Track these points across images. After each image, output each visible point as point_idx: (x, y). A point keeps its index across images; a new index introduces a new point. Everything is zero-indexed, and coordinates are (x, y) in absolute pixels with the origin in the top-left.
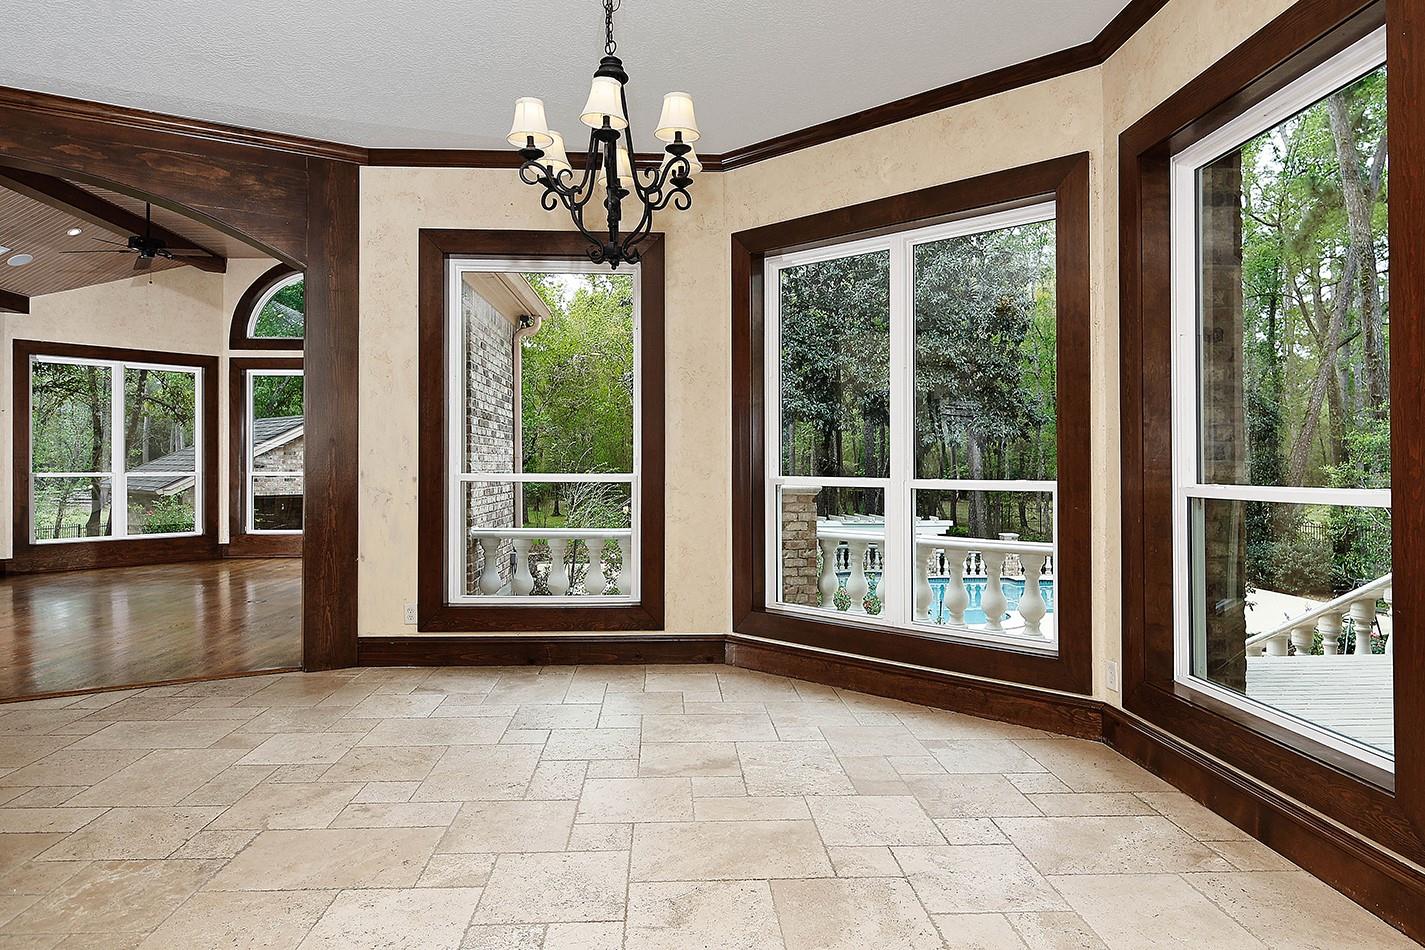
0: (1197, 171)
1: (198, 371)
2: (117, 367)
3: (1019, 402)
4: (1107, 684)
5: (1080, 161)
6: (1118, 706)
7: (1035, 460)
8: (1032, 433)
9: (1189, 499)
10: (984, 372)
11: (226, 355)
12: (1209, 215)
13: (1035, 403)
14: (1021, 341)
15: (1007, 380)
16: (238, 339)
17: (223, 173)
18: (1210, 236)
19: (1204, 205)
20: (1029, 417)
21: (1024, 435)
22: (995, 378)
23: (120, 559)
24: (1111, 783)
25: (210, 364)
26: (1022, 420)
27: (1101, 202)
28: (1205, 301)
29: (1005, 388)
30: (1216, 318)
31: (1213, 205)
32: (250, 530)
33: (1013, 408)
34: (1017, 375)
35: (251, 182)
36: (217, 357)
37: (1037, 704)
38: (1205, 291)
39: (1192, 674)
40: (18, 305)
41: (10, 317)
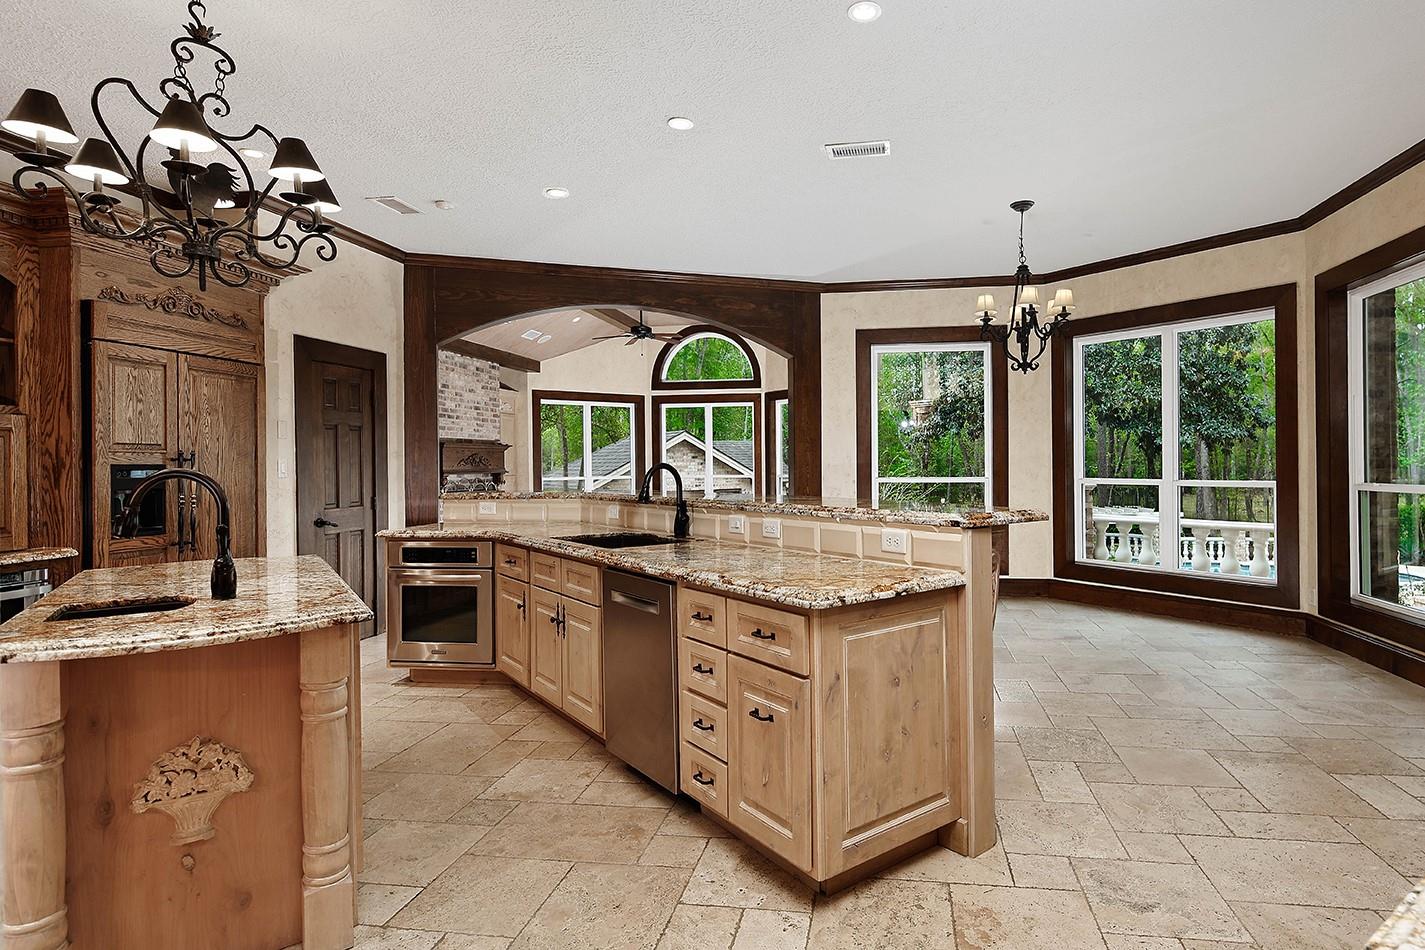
0: (1364, 300)
1: (631, 406)
2: (587, 405)
3: (1247, 406)
4: (1309, 601)
5: (1290, 289)
6: (1317, 614)
7: (1262, 457)
8: (1259, 432)
9: (1359, 492)
10: (1212, 380)
11: (649, 394)
12: (1373, 323)
13: (1261, 407)
14: (1248, 352)
15: (1237, 388)
16: (657, 384)
17: (753, 306)
18: (1373, 336)
19: (1369, 317)
20: (1256, 419)
21: (1252, 436)
22: (1223, 385)
24: (1309, 652)
25: (639, 401)
26: (1248, 422)
27: (1304, 313)
28: (1370, 374)
29: (1232, 393)
30: (1378, 384)
31: (1375, 317)
33: (1239, 411)
34: (1244, 383)
35: (766, 310)
37: (1263, 615)
38: (1370, 368)
39: (1361, 592)
40: (534, 366)
41: (530, 375)
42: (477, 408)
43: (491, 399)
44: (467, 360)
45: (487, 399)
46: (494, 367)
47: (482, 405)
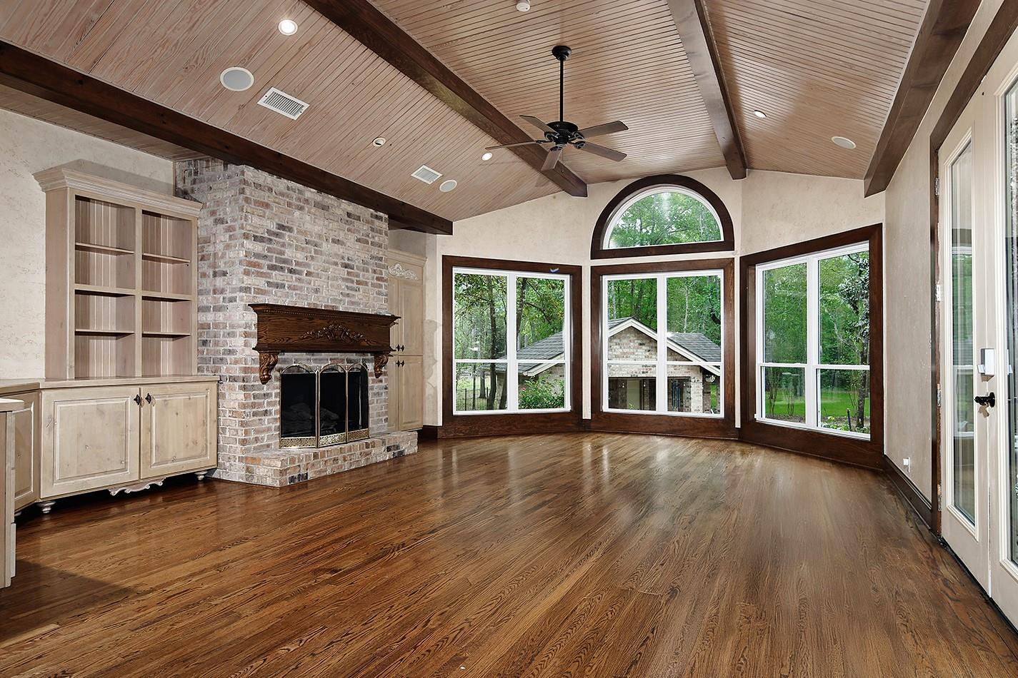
1: (566, 278)
2: (512, 277)
11: (587, 264)
16: (597, 252)
23: (514, 428)
25: (575, 272)
32: (605, 408)
36: (581, 267)
40: (446, 228)
41: (440, 237)
42: (346, 266)
43: (372, 257)
44: (330, 199)
45: (366, 256)
46: (377, 217)
47: (356, 264)
